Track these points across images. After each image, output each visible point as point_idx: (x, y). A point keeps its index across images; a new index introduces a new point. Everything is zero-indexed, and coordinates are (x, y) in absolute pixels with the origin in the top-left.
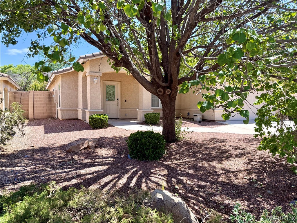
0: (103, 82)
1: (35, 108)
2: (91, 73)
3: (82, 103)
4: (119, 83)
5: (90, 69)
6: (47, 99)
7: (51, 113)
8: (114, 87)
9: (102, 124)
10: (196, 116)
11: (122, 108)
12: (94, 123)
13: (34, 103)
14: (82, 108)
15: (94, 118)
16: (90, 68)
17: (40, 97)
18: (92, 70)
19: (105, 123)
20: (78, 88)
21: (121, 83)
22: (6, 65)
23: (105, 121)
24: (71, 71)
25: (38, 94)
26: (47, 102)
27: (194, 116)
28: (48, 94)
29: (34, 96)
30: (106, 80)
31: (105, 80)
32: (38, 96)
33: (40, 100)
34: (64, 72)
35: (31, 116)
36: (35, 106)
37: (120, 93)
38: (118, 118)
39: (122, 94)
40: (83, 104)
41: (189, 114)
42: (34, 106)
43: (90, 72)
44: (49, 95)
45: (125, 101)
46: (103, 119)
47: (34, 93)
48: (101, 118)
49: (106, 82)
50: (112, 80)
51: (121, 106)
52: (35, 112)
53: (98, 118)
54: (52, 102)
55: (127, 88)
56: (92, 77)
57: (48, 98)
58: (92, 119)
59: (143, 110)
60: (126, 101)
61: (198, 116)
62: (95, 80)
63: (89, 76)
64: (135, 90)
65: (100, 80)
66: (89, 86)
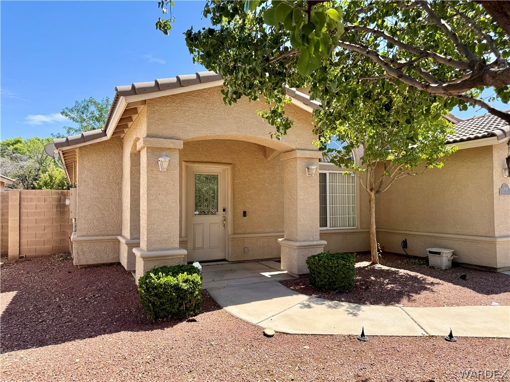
0: (187, 166)
1: (22, 232)
2: (152, 139)
3: (129, 225)
4: (229, 167)
5: (148, 129)
6: (55, 210)
7: (62, 241)
8: (214, 178)
9: (181, 305)
10: (439, 253)
11: (234, 234)
12: (154, 304)
13: (22, 218)
14: (129, 238)
15: (156, 288)
16: (149, 125)
17: (37, 203)
18: (154, 131)
19: (190, 302)
20: (121, 184)
21: (233, 168)
22: (9, 139)
23: (192, 293)
24: (104, 139)
25: (33, 196)
26: (54, 217)
27: (430, 252)
28: (56, 196)
29: (23, 203)
30: (194, 162)
31: (191, 160)
32: (31, 201)
33: (38, 210)
34: (85, 142)
35: (13, 251)
36: (24, 225)
37: (229, 194)
38: (225, 260)
39: (236, 196)
40: (131, 226)
41: (405, 244)
42: (22, 225)
43: (148, 136)
44: (59, 200)
45: (242, 213)
46: (185, 286)
47: (23, 196)
48: (178, 284)
49: (196, 165)
50: (211, 161)
51: (234, 228)
52: (24, 240)
53: (167, 285)
54: (66, 217)
55: (247, 180)
56: (156, 153)
57: (57, 207)
58: (148, 289)
59: (298, 244)
60: (245, 214)
61: (444, 255)
62: (164, 162)
63: (146, 149)
64: (267, 185)
65: (177, 161)
66: (146, 177)
